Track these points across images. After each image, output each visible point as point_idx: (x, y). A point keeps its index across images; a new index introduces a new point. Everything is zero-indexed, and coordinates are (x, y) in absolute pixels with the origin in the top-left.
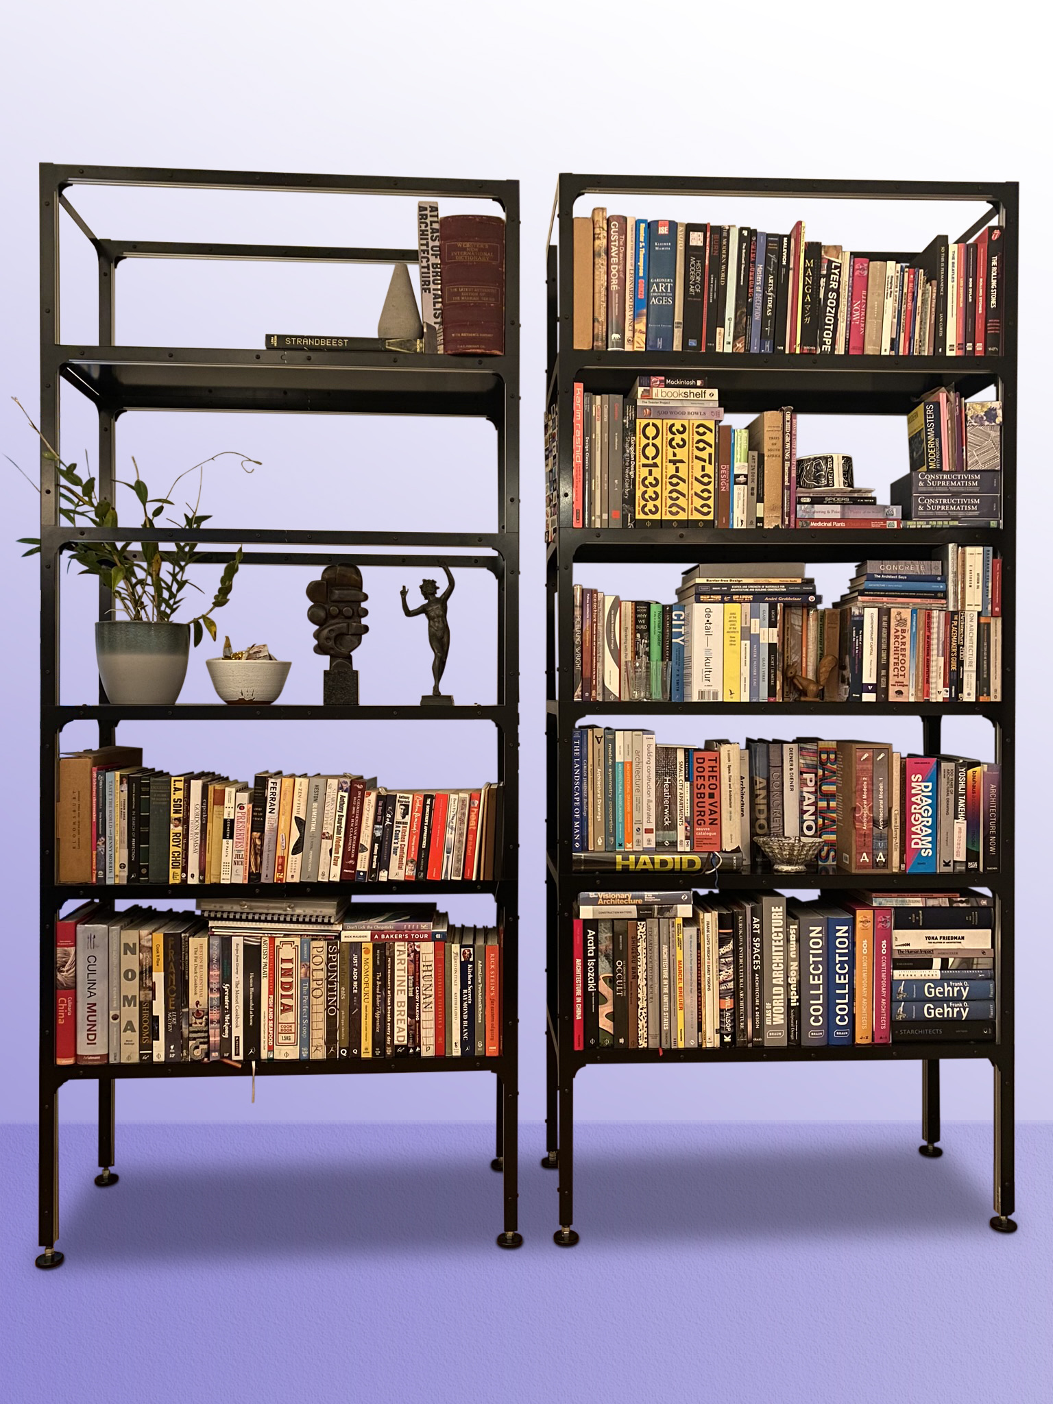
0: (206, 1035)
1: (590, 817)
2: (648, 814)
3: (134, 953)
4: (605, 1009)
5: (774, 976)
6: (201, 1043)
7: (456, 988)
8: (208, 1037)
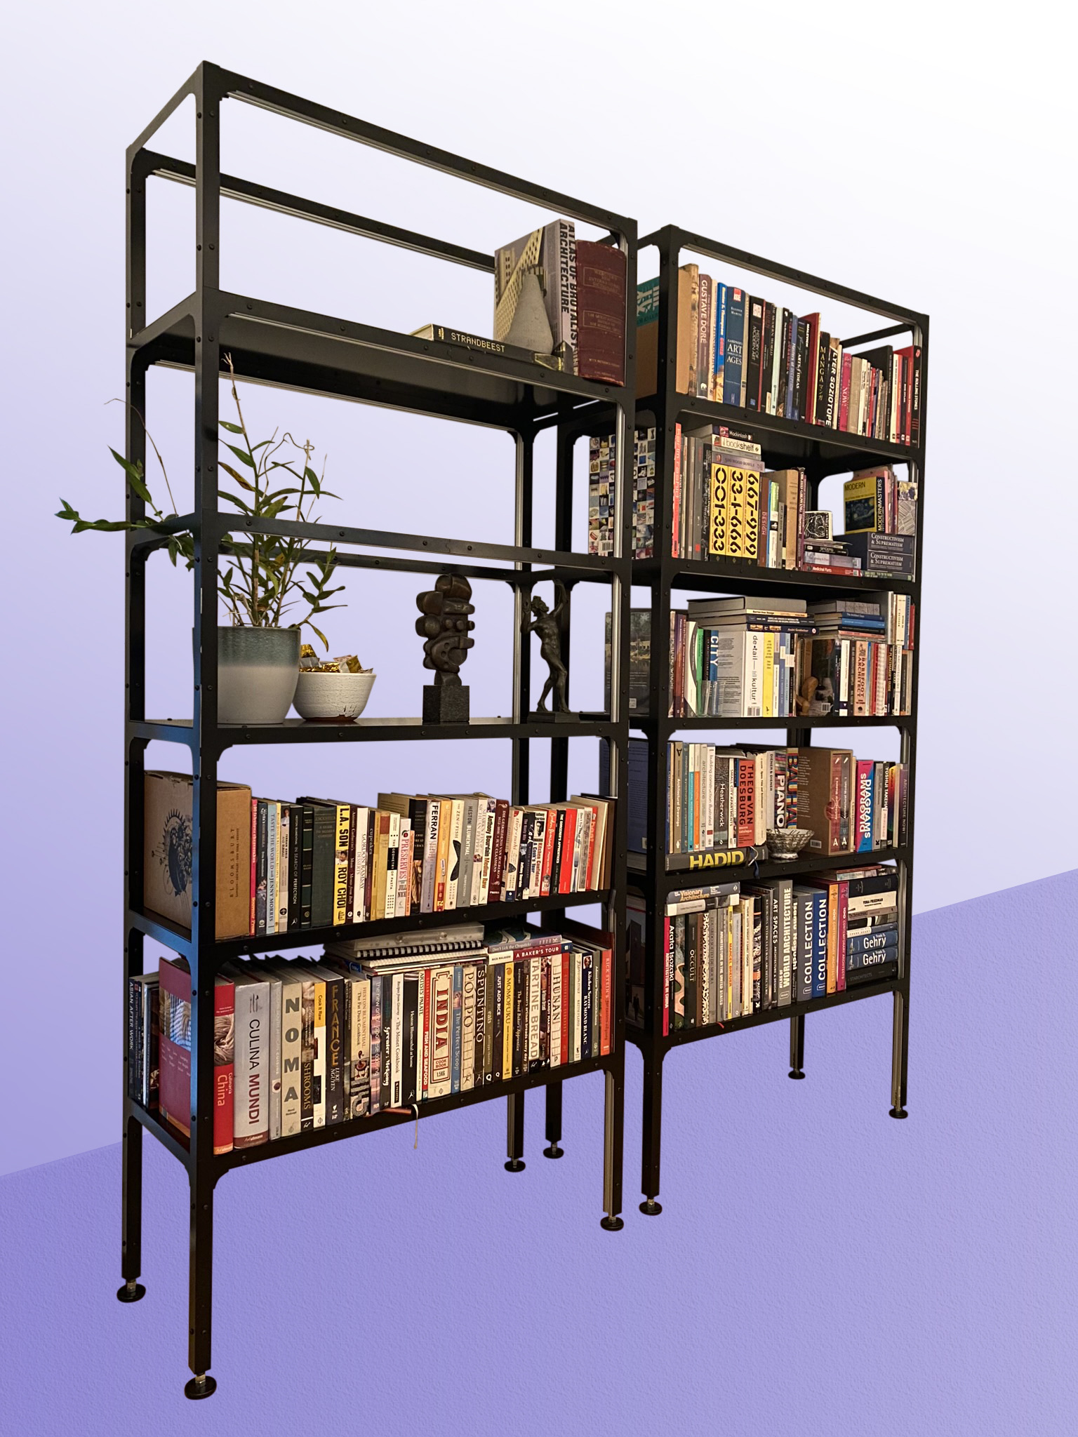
0: (368, 1086)
1: (671, 823)
2: (710, 817)
3: (296, 1009)
4: (680, 995)
5: (785, 947)
6: (363, 1097)
7: (578, 996)
8: (370, 1089)
